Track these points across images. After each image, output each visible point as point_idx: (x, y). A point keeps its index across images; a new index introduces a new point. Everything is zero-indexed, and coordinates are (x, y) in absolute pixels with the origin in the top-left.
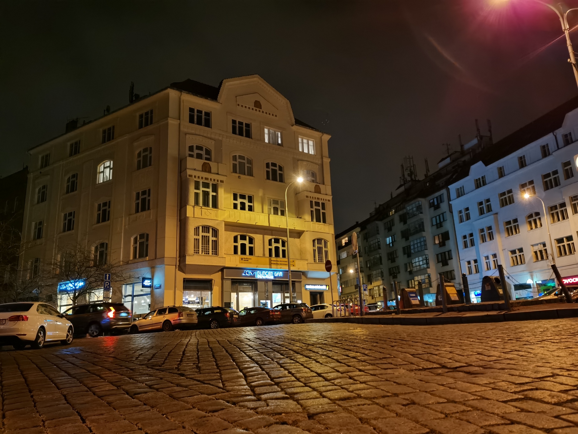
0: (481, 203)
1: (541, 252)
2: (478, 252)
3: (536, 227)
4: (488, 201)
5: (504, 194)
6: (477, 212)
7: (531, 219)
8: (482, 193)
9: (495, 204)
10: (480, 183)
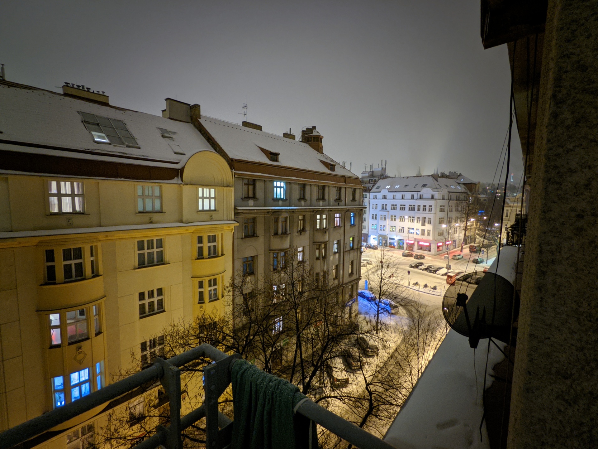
0: (383, 205)
1: (402, 230)
2: (378, 222)
3: (402, 221)
4: (386, 205)
5: (393, 205)
6: (381, 208)
7: (401, 218)
8: (385, 202)
9: (389, 207)
10: (385, 197)
